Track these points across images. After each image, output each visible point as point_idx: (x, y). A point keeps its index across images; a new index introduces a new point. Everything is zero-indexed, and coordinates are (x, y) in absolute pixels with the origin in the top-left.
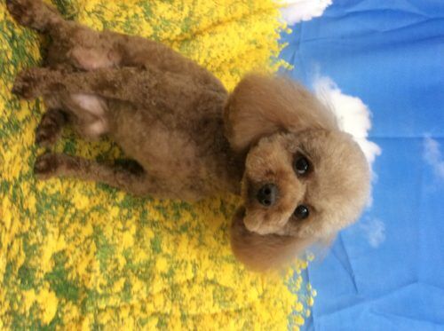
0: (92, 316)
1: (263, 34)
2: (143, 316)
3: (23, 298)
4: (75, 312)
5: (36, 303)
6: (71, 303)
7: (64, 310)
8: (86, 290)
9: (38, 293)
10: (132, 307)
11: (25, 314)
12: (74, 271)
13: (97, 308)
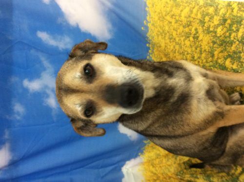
0: (214, 60)
2: (199, 60)
6: (221, 64)
9: (232, 67)
10: (202, 63)
11: (236, 61)
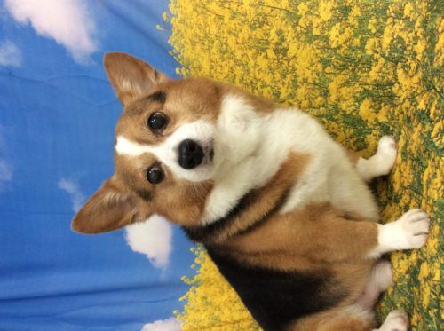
0: (329, 102)
1: (198, 311)
3: (387, 116)
4: (343, 106)
5: (377, 113)
6: (348, 112)
7: (353, 107)
8: (336, 121)
9: (376, 119)
11: (385, 105)
12: (348, 135)
13: (326, 108)
